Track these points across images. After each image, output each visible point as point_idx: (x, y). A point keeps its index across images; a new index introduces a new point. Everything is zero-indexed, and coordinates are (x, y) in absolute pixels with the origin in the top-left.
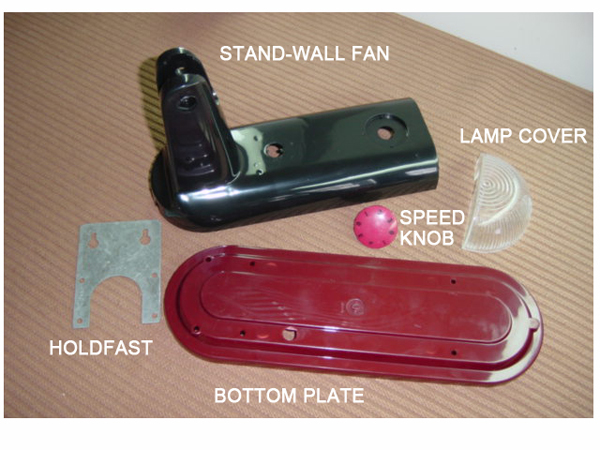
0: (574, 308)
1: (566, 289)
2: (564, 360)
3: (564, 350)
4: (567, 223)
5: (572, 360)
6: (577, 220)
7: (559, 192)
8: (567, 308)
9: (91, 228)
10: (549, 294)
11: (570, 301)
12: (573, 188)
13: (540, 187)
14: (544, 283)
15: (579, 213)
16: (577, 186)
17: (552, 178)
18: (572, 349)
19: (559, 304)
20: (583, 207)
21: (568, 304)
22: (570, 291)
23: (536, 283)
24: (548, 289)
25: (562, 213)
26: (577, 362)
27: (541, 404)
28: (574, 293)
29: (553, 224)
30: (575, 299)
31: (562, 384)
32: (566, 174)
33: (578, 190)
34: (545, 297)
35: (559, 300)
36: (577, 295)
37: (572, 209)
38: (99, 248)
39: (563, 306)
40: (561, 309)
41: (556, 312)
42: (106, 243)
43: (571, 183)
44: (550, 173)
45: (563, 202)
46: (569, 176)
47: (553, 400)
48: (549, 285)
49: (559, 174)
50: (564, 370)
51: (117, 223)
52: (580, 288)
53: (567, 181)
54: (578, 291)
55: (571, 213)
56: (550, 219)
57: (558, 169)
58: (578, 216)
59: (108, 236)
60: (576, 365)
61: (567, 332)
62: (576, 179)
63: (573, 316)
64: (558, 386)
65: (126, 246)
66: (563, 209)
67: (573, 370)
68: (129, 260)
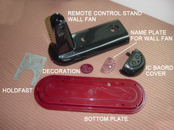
0: (165, 86)
1: (163, 81)
2: (162, 102)
3: (162, 99)
4: (163, 62)
5: (165, 101)
6: (166, 61)
7: (161, 53)
8: (163, 87)
9: (28, 54)
10: (158, 83)
11: (164, 84)
12: (165, 52)
13: (155, 52)
14: (157, 79)
15: (167, 59)
16: (166, 51)
17: (159, 49)
18: (165, 98)
19: (161, 85)
20: (168, 57)
21: (163, 85)
22: (164, 82)
23: (154, 79)
24: (158, 81)
25: (162, 59)
26: (166, 102)
27: (156, 114)
28: (165, 82)
29: (159, 62)
30: (166, 84)
31: (162, 109)
32: (163, 48)
33: (166, 52)
34: (157, 83)
35: (161, 84)
36: (166, 83)
37: (164, 58)
38: (28, 60)
39: (162, 86)
40: (162, 87)
41: (160, 88)
42: (31, 59)
43: (164, 50)
44: (158, 48)
45: (162, 56)
46: (164, 48)
47: (159, 113)
48: (158, 80)
49: (161, 48)
50: (162, 104)
51: (36, 55)
52: (167, 81)
53: (163, 50)
54: (166, 82)
55: (164, 59)
56: (158, 61)
57: (160, 46)
58: (166, 60)
59: (32, 58)
60: (166, 103)
61: (163, 93)
62: (166, 49)
63: (165, 89)
64: (161, 109)
65: (35, 62)
66: (162, 58)
67: (165, 104)
68: (34, 66)
